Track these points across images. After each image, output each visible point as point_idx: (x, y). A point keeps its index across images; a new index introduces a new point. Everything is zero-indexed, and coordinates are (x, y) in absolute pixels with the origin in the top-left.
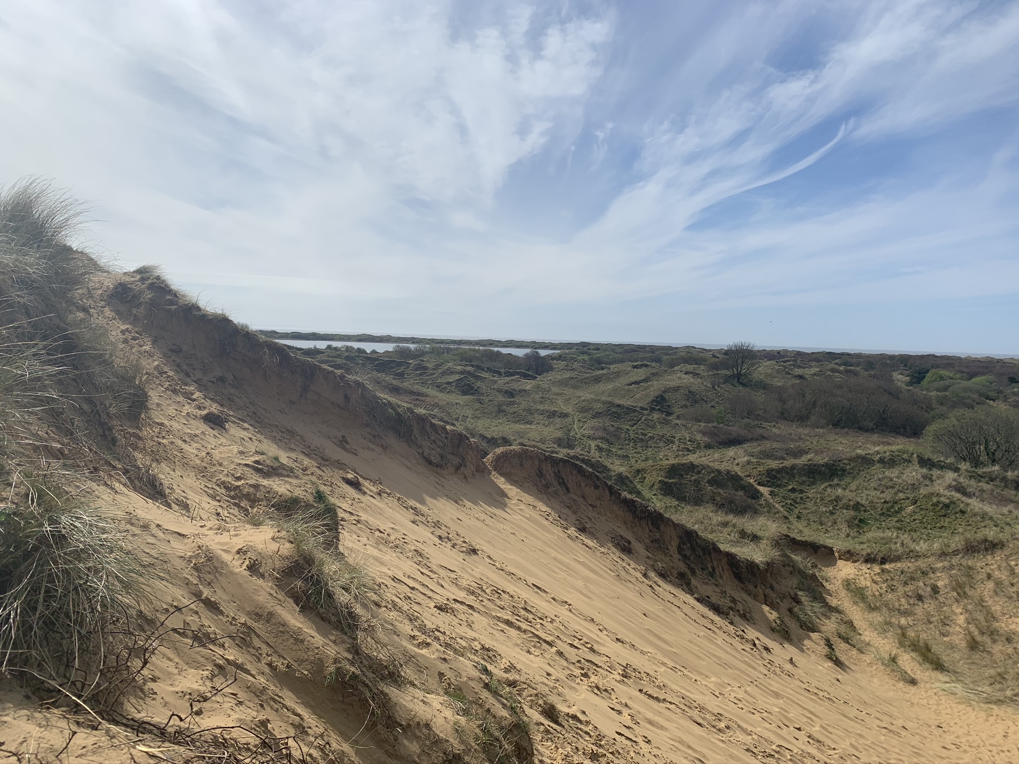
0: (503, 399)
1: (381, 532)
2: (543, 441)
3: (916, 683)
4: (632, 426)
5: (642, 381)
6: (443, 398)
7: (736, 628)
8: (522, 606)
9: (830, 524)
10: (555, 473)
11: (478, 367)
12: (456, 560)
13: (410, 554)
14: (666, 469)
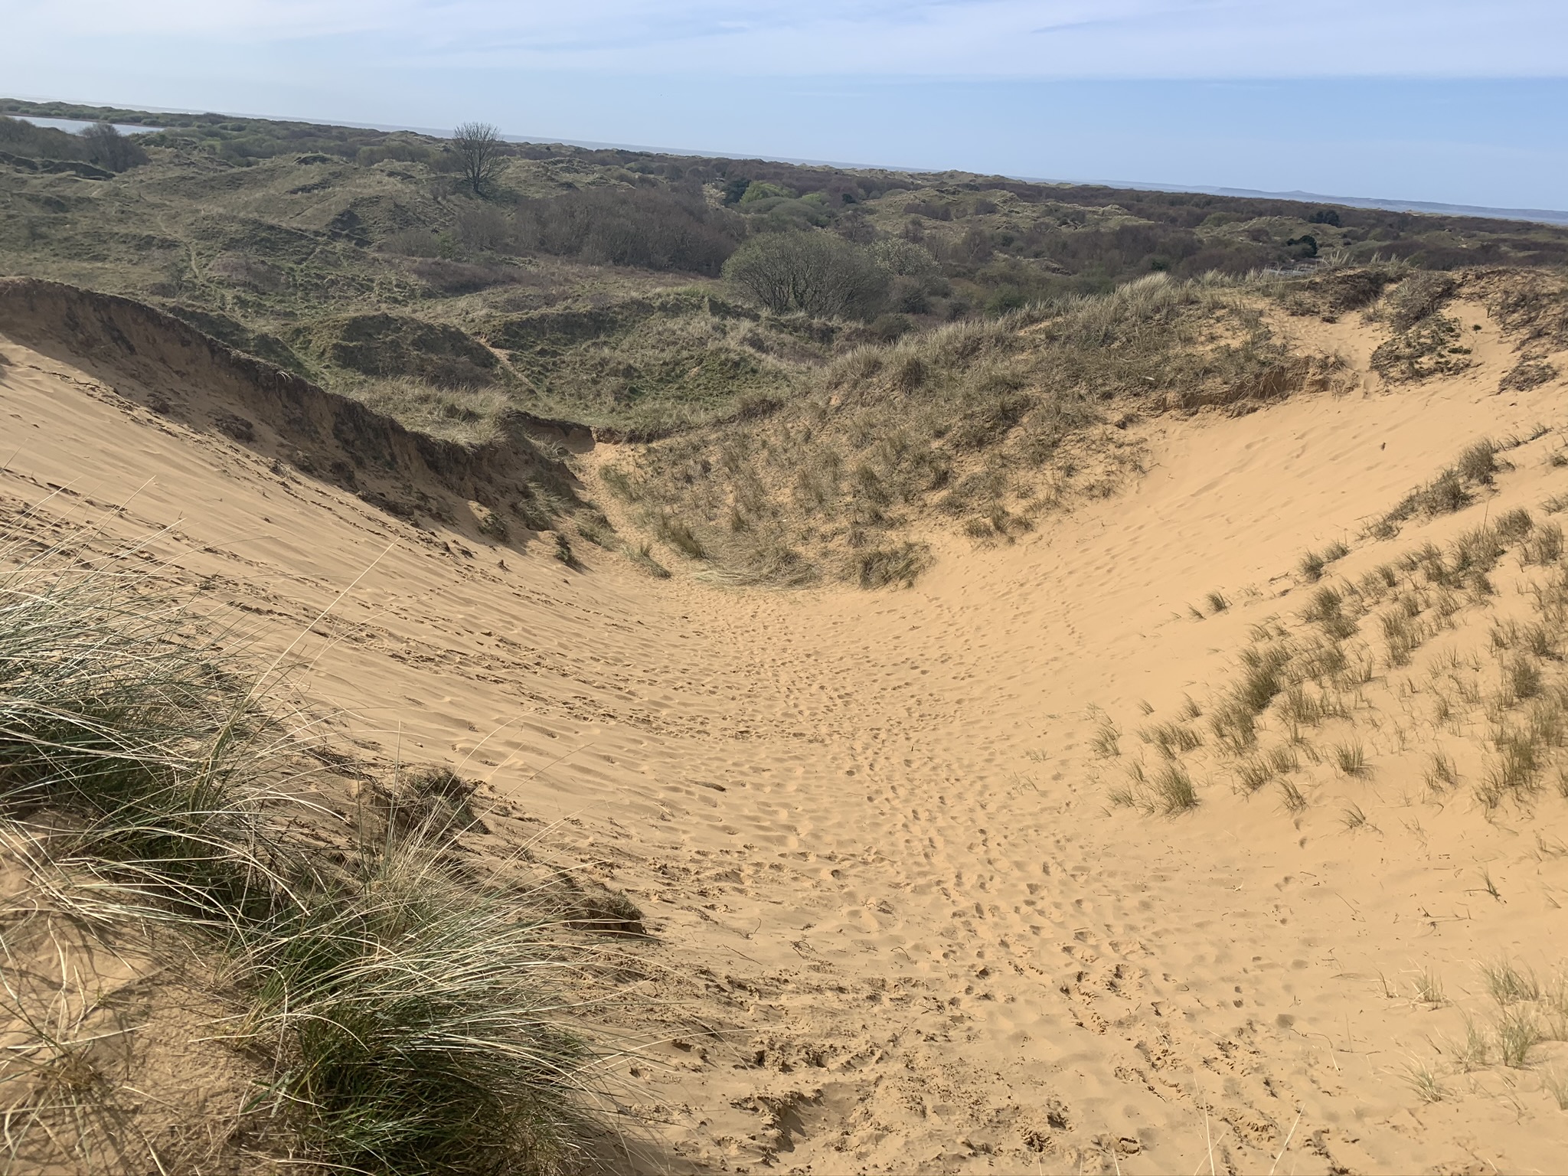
0: (41, 215)
3: (669, 576)
5: (315, 187)
7: (421, 531)
9: (591, 397)
10: (102, 321)
14: (343, 326)
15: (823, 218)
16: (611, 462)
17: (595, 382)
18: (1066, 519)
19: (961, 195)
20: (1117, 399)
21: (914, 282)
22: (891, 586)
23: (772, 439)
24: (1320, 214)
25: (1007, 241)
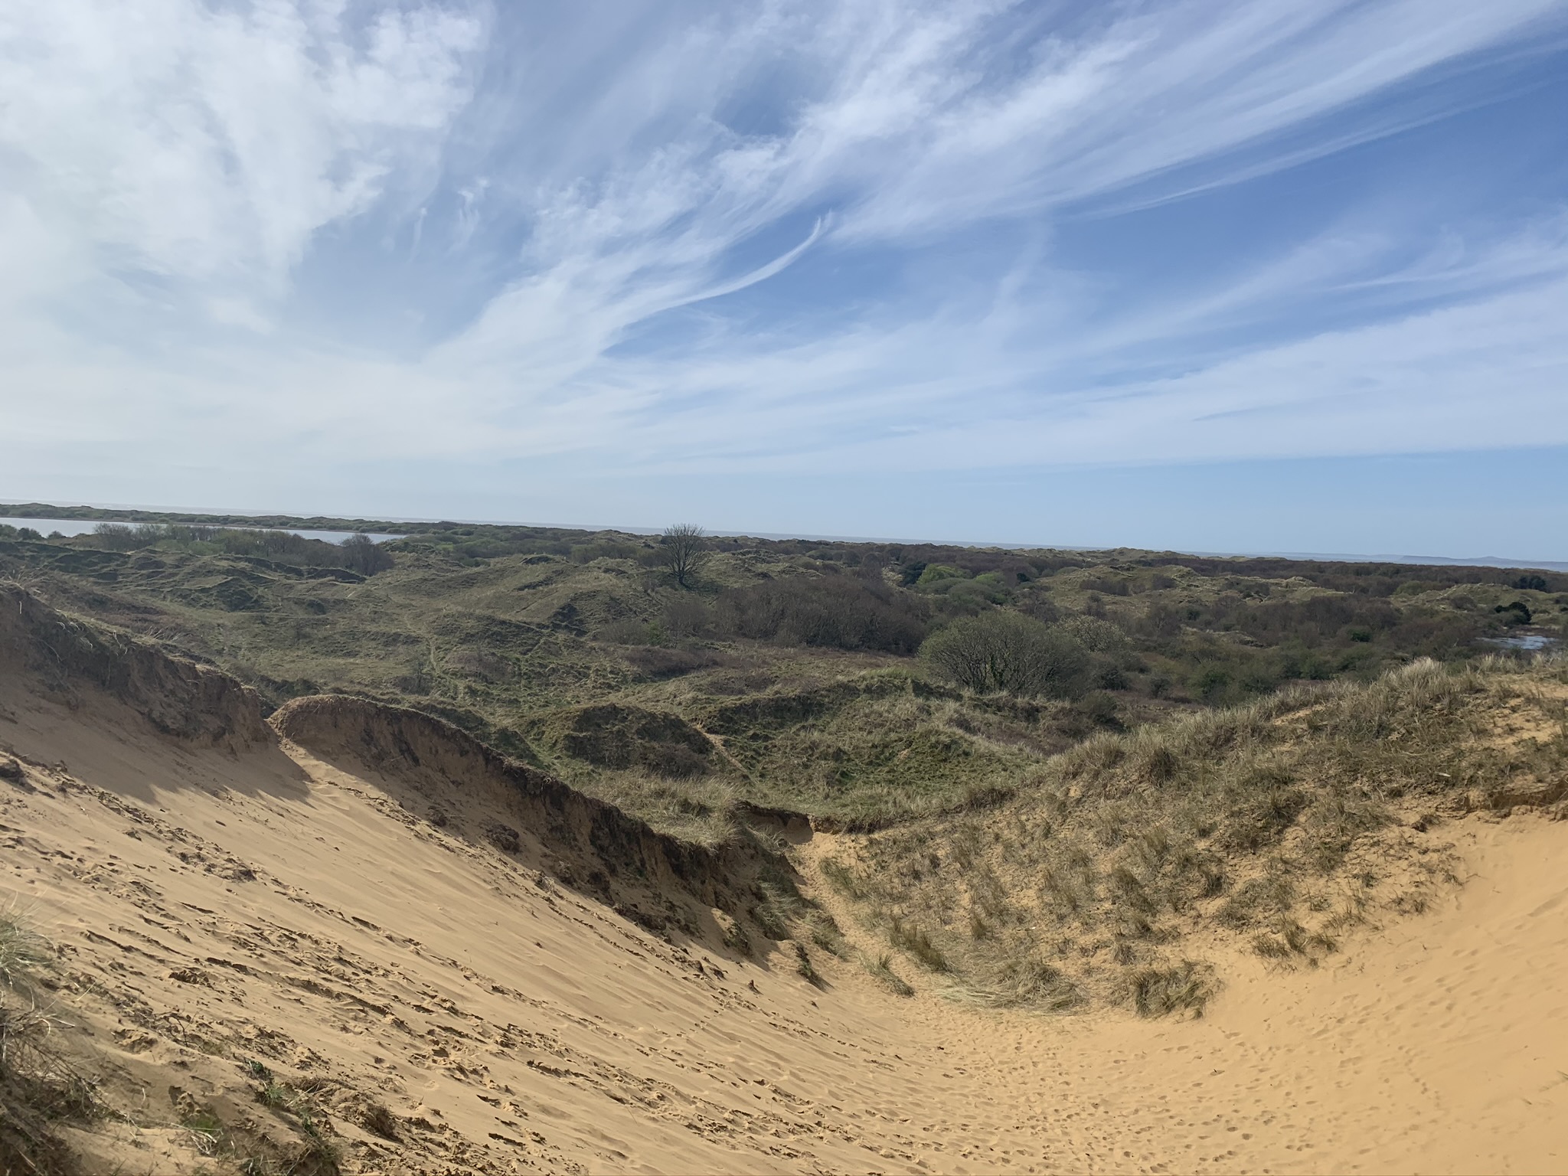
0: (306, 616)
1: (64, 856)
2: (375, 684)
3: (912, 994)
4: (525, 654)
5: (540, 583)
6: (194, 616)
7: (674, 948)
8: (335, 955)
9: (803, 782)
10: (393, 734)
11: (259, 563)
12: (212, 891)
13: (124, 891)
14: (575, 717)
15: (1000, 596)
16: (831, 854)
17: (806, 766)
18: (1375, 937)
19: (1135, 571)
20: (1408, 797)
21: (1108, 658)
22: (1174, 1015)
23: (1006, 832)
24: (1523, 580)
25: (1193, 616)
